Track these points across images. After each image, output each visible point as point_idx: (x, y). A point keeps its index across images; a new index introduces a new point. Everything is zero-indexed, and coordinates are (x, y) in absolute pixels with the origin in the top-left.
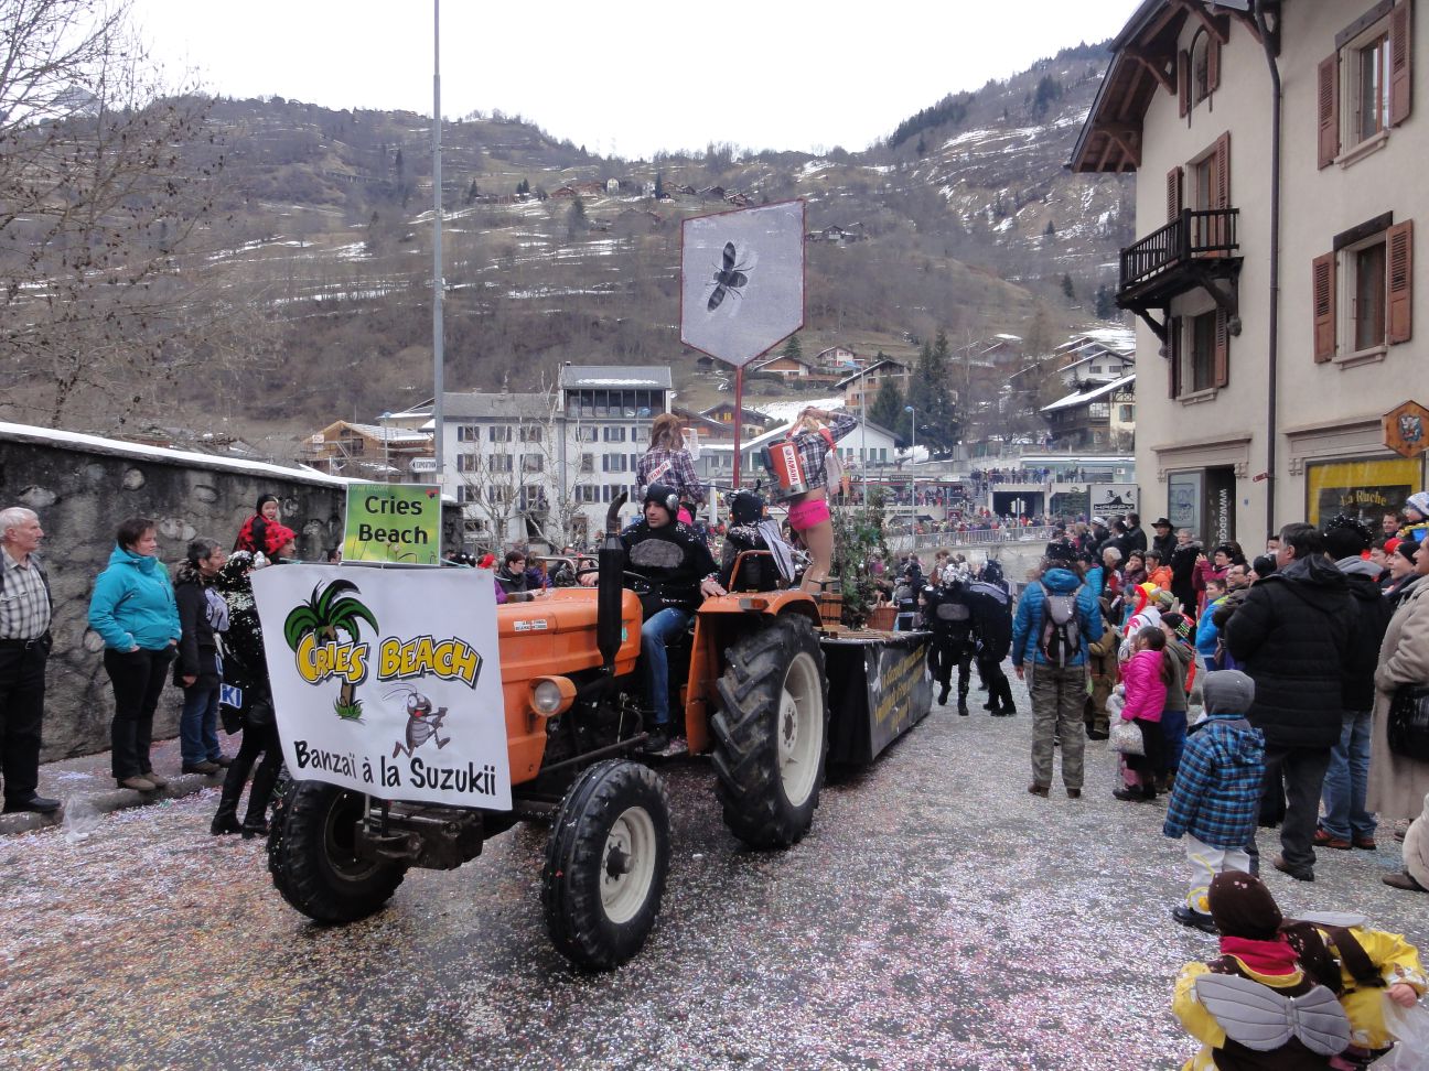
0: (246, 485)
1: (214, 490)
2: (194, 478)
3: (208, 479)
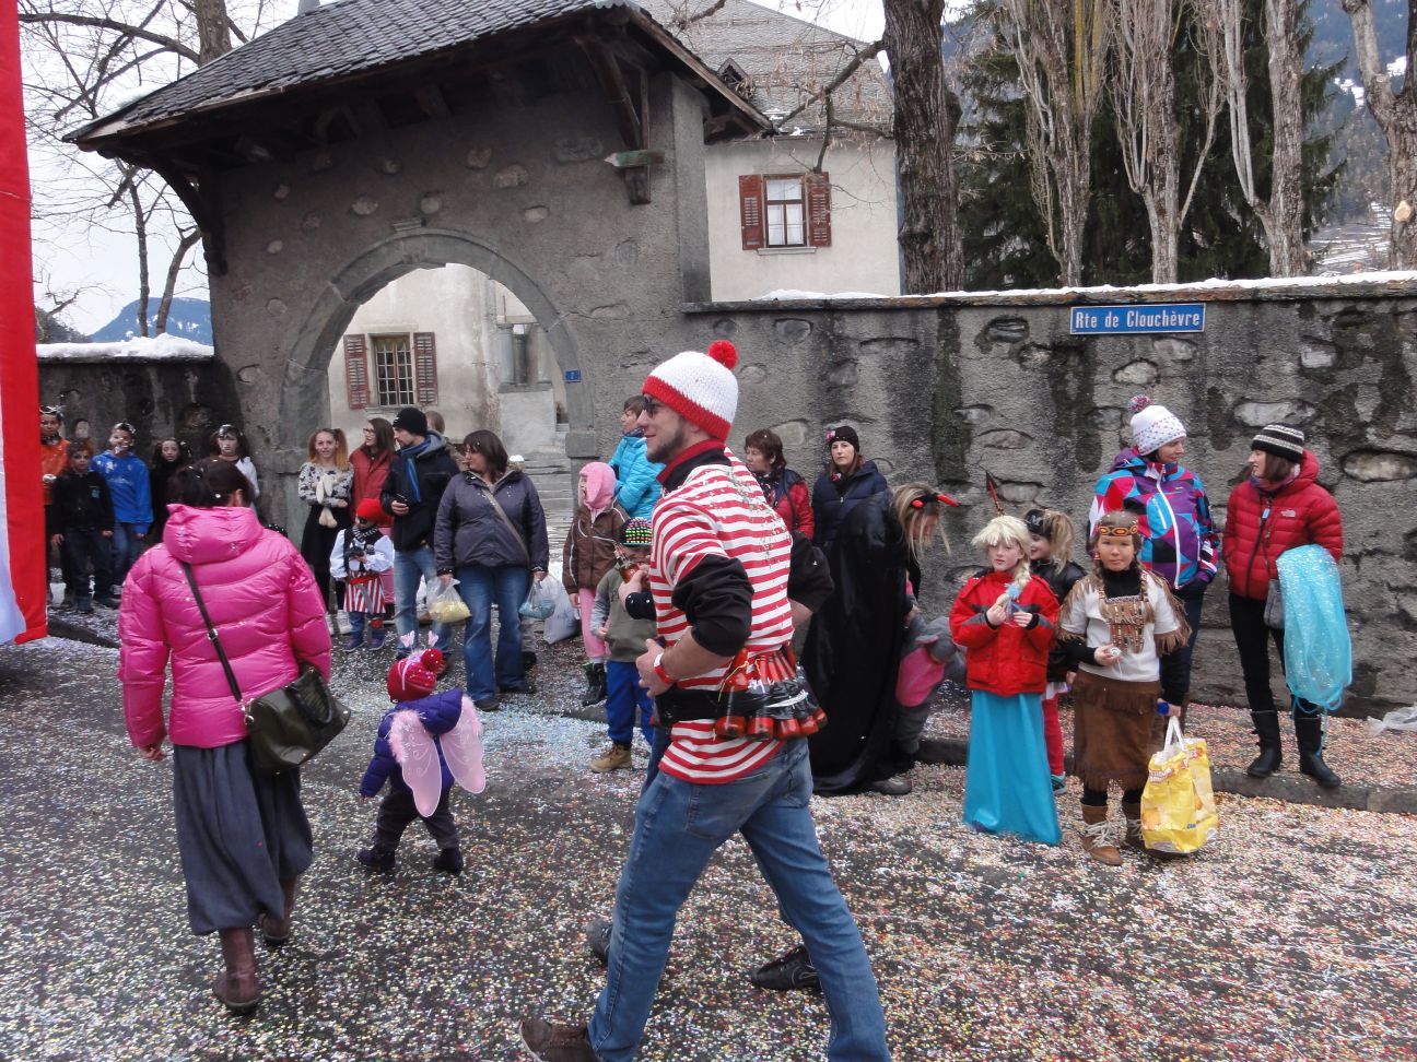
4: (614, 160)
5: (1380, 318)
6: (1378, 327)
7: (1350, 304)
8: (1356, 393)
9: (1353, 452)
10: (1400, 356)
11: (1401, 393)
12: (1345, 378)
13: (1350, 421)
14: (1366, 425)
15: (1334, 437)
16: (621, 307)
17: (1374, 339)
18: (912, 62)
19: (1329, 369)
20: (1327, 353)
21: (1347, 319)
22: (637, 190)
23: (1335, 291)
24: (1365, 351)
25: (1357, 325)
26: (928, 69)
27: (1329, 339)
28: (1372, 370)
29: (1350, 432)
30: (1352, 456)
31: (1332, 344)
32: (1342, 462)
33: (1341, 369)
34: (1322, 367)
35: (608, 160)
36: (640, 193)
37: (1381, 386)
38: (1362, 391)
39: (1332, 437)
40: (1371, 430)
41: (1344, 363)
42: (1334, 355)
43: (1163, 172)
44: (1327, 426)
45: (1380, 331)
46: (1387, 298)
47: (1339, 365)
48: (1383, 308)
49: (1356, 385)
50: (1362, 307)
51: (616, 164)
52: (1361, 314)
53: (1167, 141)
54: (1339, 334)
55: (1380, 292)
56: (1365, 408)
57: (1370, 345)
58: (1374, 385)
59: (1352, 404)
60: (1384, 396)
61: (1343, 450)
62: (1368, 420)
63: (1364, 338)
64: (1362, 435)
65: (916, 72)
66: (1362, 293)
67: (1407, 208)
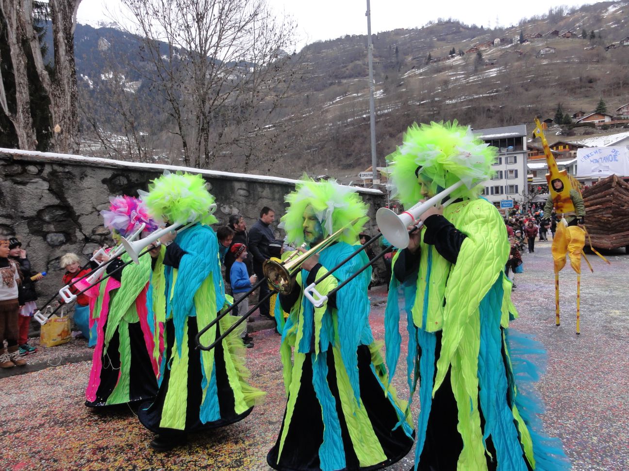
0: (264, 188)
1: (247, 190)
2: (237, 185)
3: (244, 185)
67: (59, 128)
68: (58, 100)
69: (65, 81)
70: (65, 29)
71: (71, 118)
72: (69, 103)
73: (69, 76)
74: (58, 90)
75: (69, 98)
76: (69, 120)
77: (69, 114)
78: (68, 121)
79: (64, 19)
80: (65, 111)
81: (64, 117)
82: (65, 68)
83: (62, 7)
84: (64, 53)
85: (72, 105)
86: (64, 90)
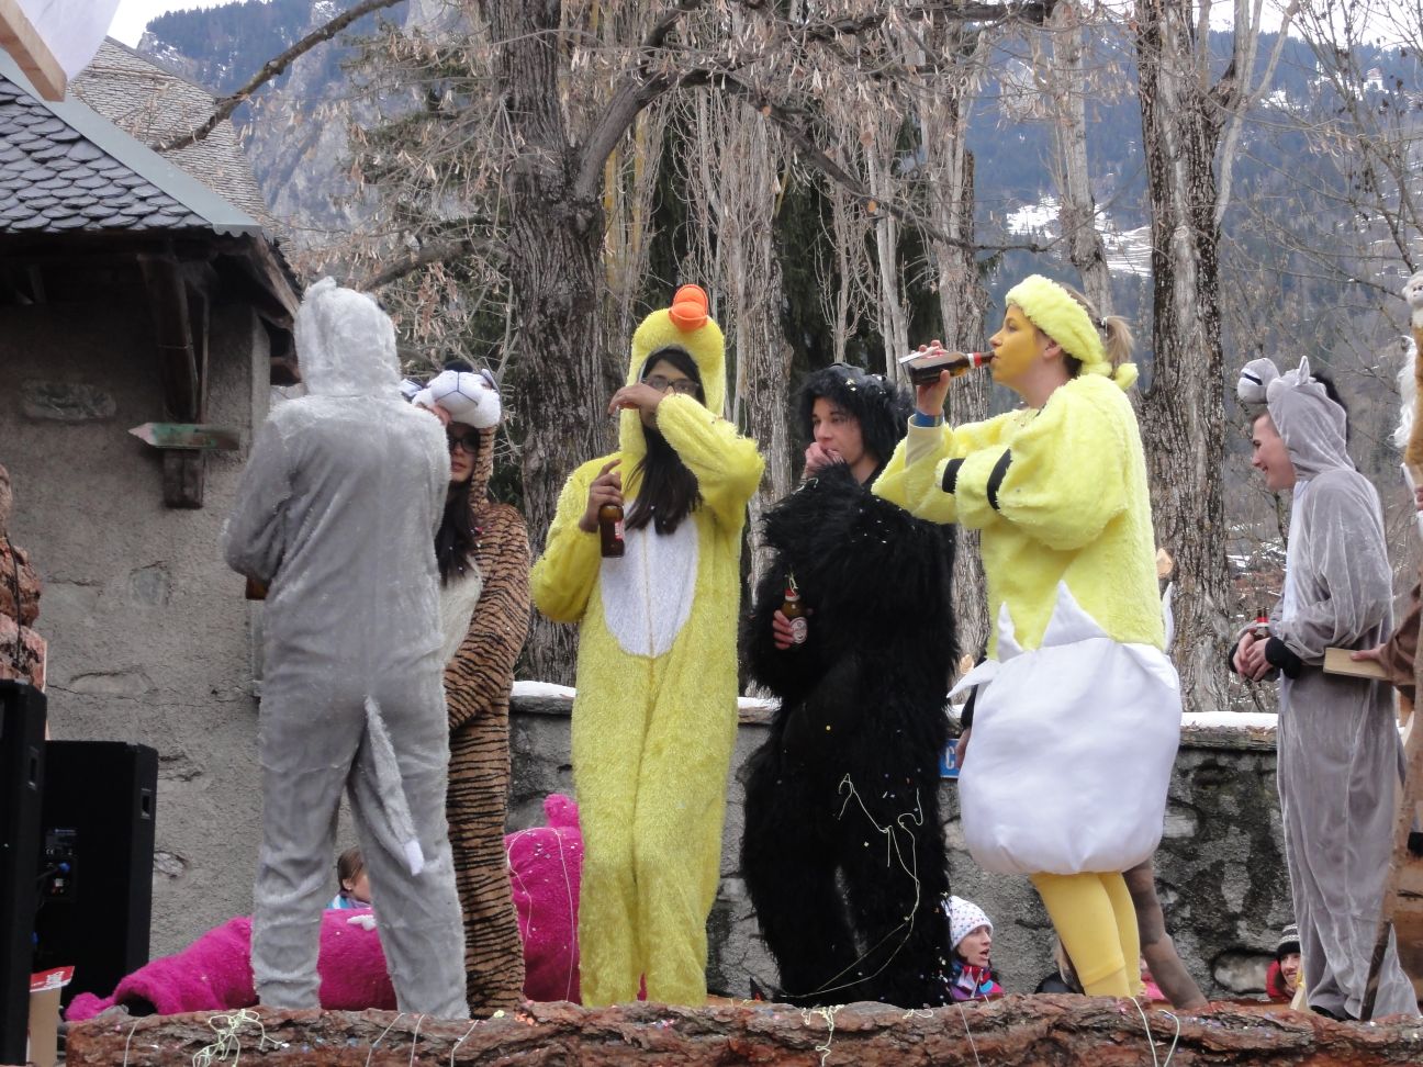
4: (148, 433)
5: (1243, 777)
6: (1241, 787)
7: (1210, 757)
8: (1223, 873)
9: (1222, 953)
10: (1267, 827)
11: (1272, 876)
12: (1210, 853)
13: (1218, 910)
14: (1235, 917)
15: (1202, 932)
16: (131, 677)
17: (1239, 803)
18: (557, 304)
19: (1193, 840)
20: (1189, 819)
21: (1207, 775)
22: (183, 485)
23: (1194, 738)
24: (1228, 819)
25: (1219, 784)
26: (580, 318)
27: (1189, 800)
28: (1238, 843)
29: (1218, 926)
30: (1224, 959)
31: (1194, 807)
32: (1213, 964)
33: (1204, 841)
34: (1183, 838)
35: (135, 432)
36: (188, 491)
37: (1250, 865)
38: (1230, 872)
39: (1199, 932)
40: (1242, 924)
41: (1208, 834)
42: (1195, 821)
43: (767, 417)
44: (1193, 918)
45: (1245, 794)
46: (1251, 752)
47: (1202, 835)
48: (1246, 764)
49: (1221, 863)
50: (1223, 761)
51: (151, 440)
52: (1222, 769)
53: (773, 370)
54: (1201, 796)
55: (1243, 743)
56: (1234, 894)
57: (1235, 811)
58: (1241, 863)
59: (1219, 889)
60: (1253, 878)
61: (1213, 950)
62: (1238, 910)
63: (1228, 801)
64: (1232, 932)
65: (562, 321)
66: (1223, 743)
67: (1168, 560)
68: (1164, 461)
69: (1192, 392)
70: (1196, 214)
71: (1207, 522)
72: (1201, 468)
73: (1204, 373)
74: (1164, 426)
75: (1200, 450)
76: (1201, 528)
77: (1200, 509)
78: (1196, 535)
79: (1194, 178)
80: (1186, 500)
81: (1183, 519)
82: (1191, 347)
83: (1187, 141)
84: (1190, 296)
85: (1210, 476)
86: (1186, 424)
